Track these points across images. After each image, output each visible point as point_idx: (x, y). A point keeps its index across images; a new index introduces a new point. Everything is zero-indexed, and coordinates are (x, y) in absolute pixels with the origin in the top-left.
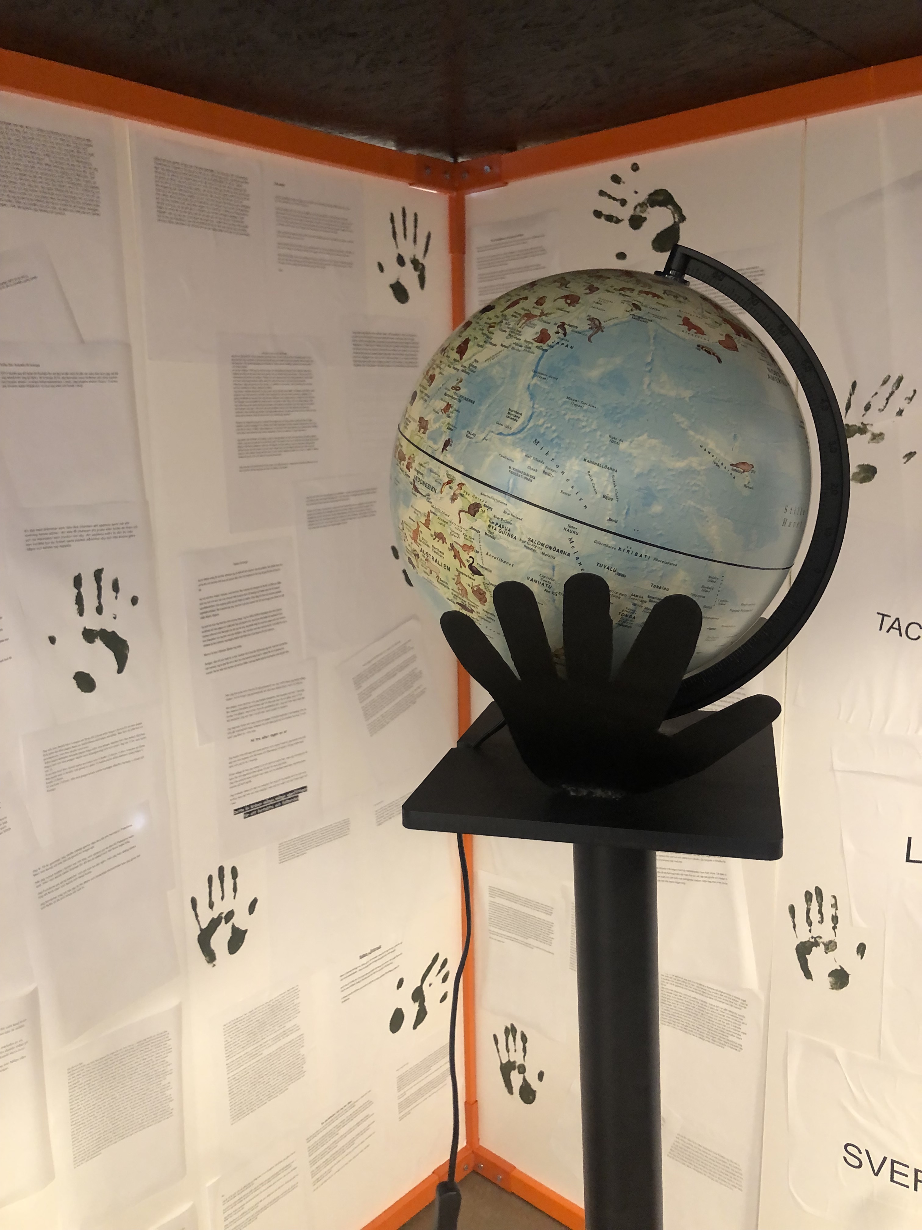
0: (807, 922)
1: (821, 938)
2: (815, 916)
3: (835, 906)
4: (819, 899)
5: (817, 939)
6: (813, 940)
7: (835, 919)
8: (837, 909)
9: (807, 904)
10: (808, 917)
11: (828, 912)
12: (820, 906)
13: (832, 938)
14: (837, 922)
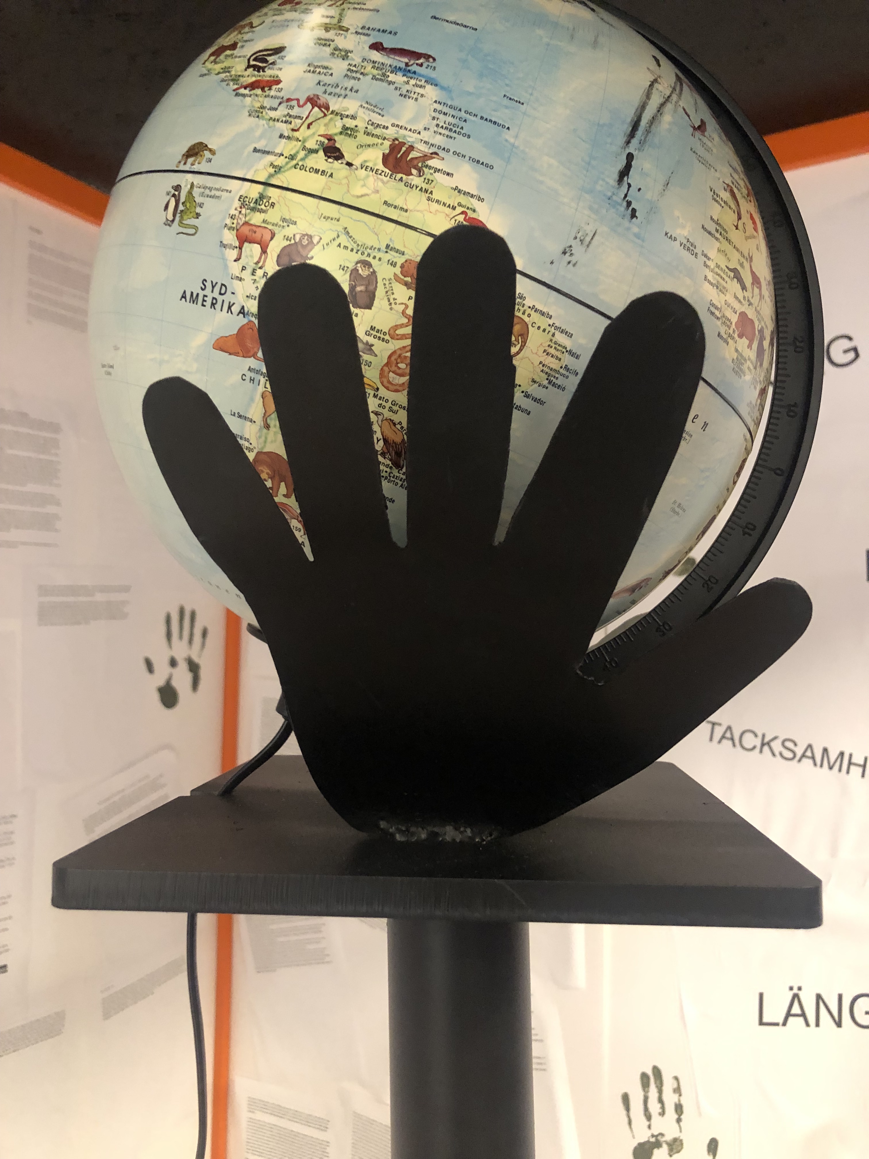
0: (645, 1115)
1: (662, 1135)
2: (654, 1107)
3: (678, 1090)
4: (658, 1082)
5: (659, 1138)
6: (653, 1140)
7: (679, 1108)
8: (680, 1095)
9: (644, 1090)
10: (646, 1109)
11: (670, 1099)
12: (660, 1092)
13: (676, 1134)
14: (682, 1113)
